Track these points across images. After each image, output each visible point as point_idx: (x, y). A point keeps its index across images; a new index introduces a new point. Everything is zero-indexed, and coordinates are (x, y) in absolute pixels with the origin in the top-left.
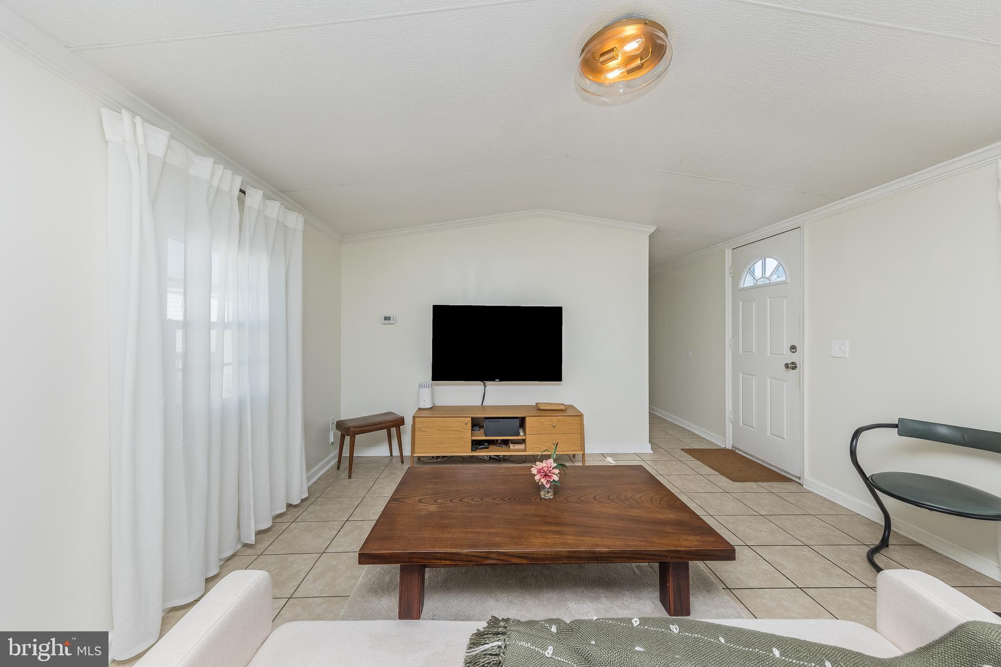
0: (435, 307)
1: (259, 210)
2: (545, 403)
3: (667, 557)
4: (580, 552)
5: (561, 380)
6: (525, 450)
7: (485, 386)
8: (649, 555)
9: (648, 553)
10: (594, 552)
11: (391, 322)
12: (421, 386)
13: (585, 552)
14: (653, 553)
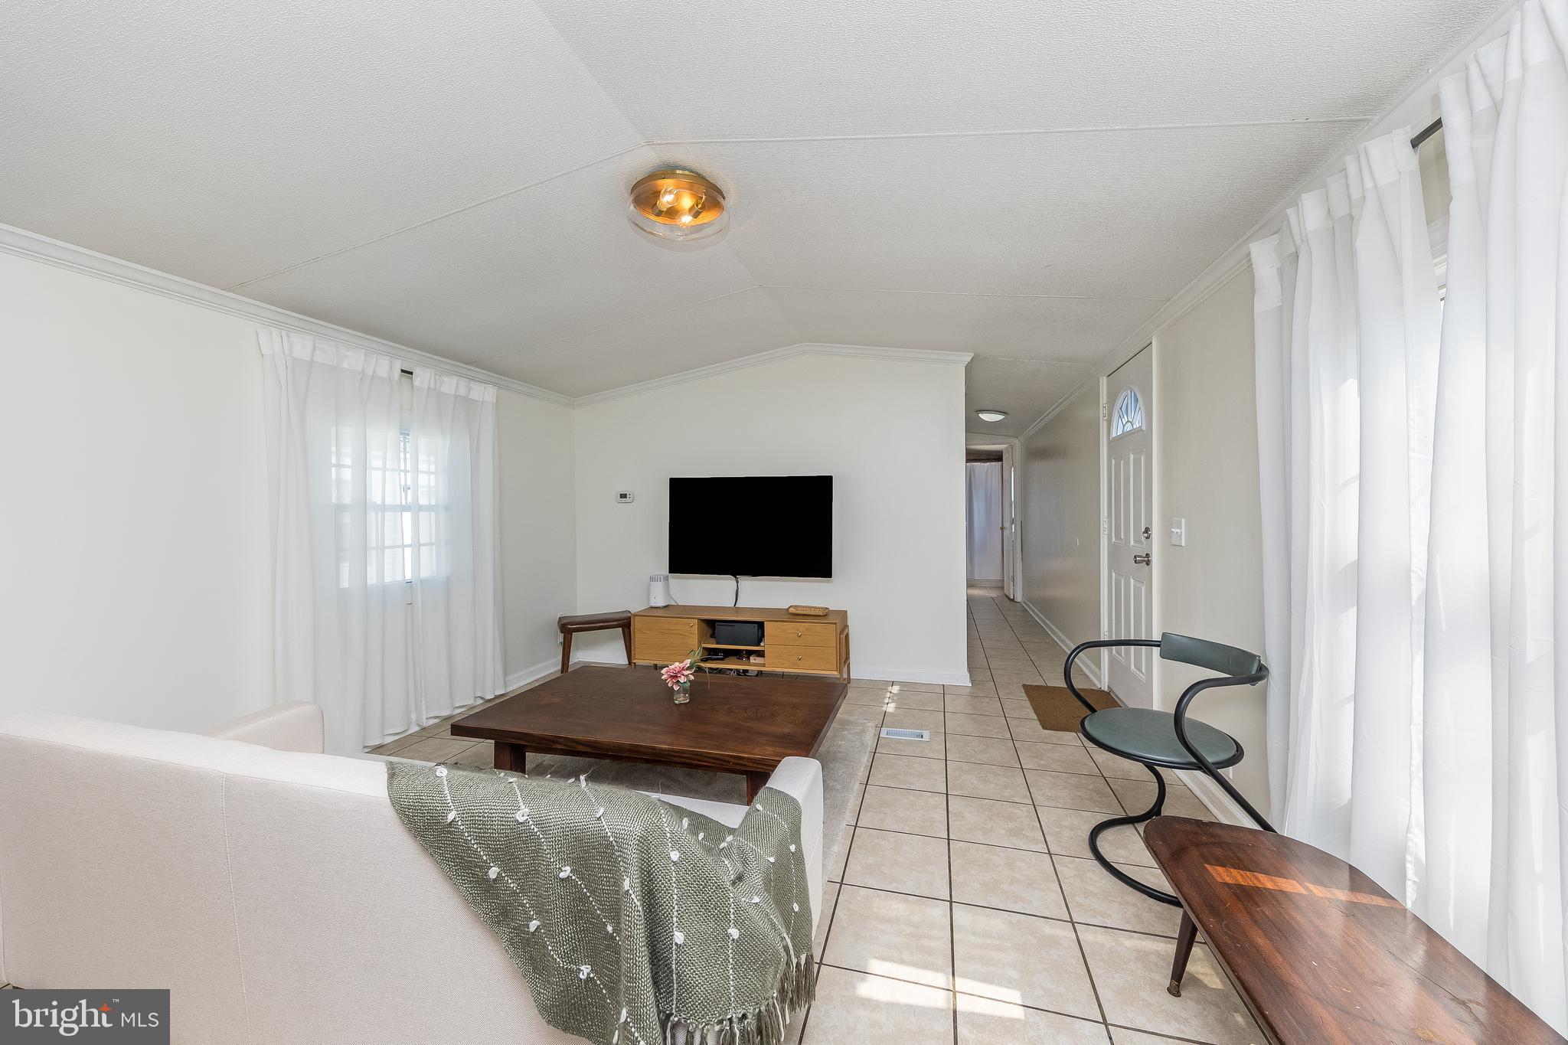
0: (672, 481)
1: (428, 388)
2: (803, 607)
3: (729, 762)
4: (641, 746)
5: (831, 577)
6: (764, 665)
7: (737, 582)
8: (709, 758)
9: (709, 755)
10: (655, 748)
11: (627, 500)
12: (652, 579)
13: (647, 747)
14: (714, 756)
